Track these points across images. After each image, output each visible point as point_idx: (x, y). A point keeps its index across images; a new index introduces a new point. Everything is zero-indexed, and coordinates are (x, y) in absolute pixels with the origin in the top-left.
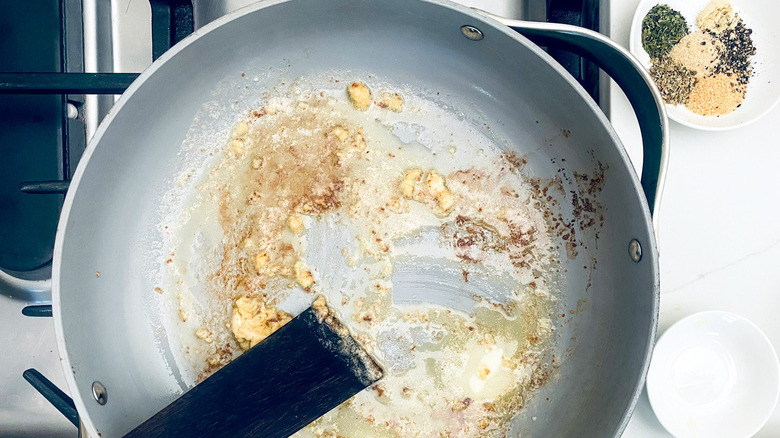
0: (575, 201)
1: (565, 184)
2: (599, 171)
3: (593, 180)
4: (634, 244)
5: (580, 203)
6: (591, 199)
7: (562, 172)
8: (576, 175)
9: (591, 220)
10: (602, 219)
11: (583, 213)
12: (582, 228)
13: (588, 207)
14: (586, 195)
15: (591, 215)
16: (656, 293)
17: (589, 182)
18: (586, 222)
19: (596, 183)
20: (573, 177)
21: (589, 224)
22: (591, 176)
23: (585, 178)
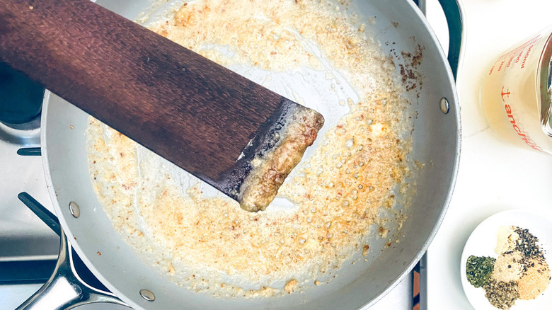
0: (402, 72)
1: (395, 60)
2: (418, 51)
3: (414, 57)
4: (444, 101)
5: (406, 73)
6: (413, 70)
7: (393, 51)
8: (403, 54)
9: (414, 85)
10: (421, 84)
11: (408, 80)
12: (408, 90)
13: (412, 76)
14: (410, 68)
15: (414, 81)
16: (459, 134)
17: (412, 58)
18: (410, 86)
19: (417, 59)
20: (400, 55)
21: (412, 88)
22: (413, 55)
23: (409, 55)
